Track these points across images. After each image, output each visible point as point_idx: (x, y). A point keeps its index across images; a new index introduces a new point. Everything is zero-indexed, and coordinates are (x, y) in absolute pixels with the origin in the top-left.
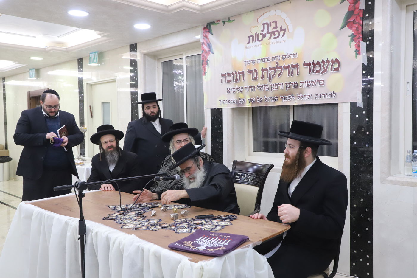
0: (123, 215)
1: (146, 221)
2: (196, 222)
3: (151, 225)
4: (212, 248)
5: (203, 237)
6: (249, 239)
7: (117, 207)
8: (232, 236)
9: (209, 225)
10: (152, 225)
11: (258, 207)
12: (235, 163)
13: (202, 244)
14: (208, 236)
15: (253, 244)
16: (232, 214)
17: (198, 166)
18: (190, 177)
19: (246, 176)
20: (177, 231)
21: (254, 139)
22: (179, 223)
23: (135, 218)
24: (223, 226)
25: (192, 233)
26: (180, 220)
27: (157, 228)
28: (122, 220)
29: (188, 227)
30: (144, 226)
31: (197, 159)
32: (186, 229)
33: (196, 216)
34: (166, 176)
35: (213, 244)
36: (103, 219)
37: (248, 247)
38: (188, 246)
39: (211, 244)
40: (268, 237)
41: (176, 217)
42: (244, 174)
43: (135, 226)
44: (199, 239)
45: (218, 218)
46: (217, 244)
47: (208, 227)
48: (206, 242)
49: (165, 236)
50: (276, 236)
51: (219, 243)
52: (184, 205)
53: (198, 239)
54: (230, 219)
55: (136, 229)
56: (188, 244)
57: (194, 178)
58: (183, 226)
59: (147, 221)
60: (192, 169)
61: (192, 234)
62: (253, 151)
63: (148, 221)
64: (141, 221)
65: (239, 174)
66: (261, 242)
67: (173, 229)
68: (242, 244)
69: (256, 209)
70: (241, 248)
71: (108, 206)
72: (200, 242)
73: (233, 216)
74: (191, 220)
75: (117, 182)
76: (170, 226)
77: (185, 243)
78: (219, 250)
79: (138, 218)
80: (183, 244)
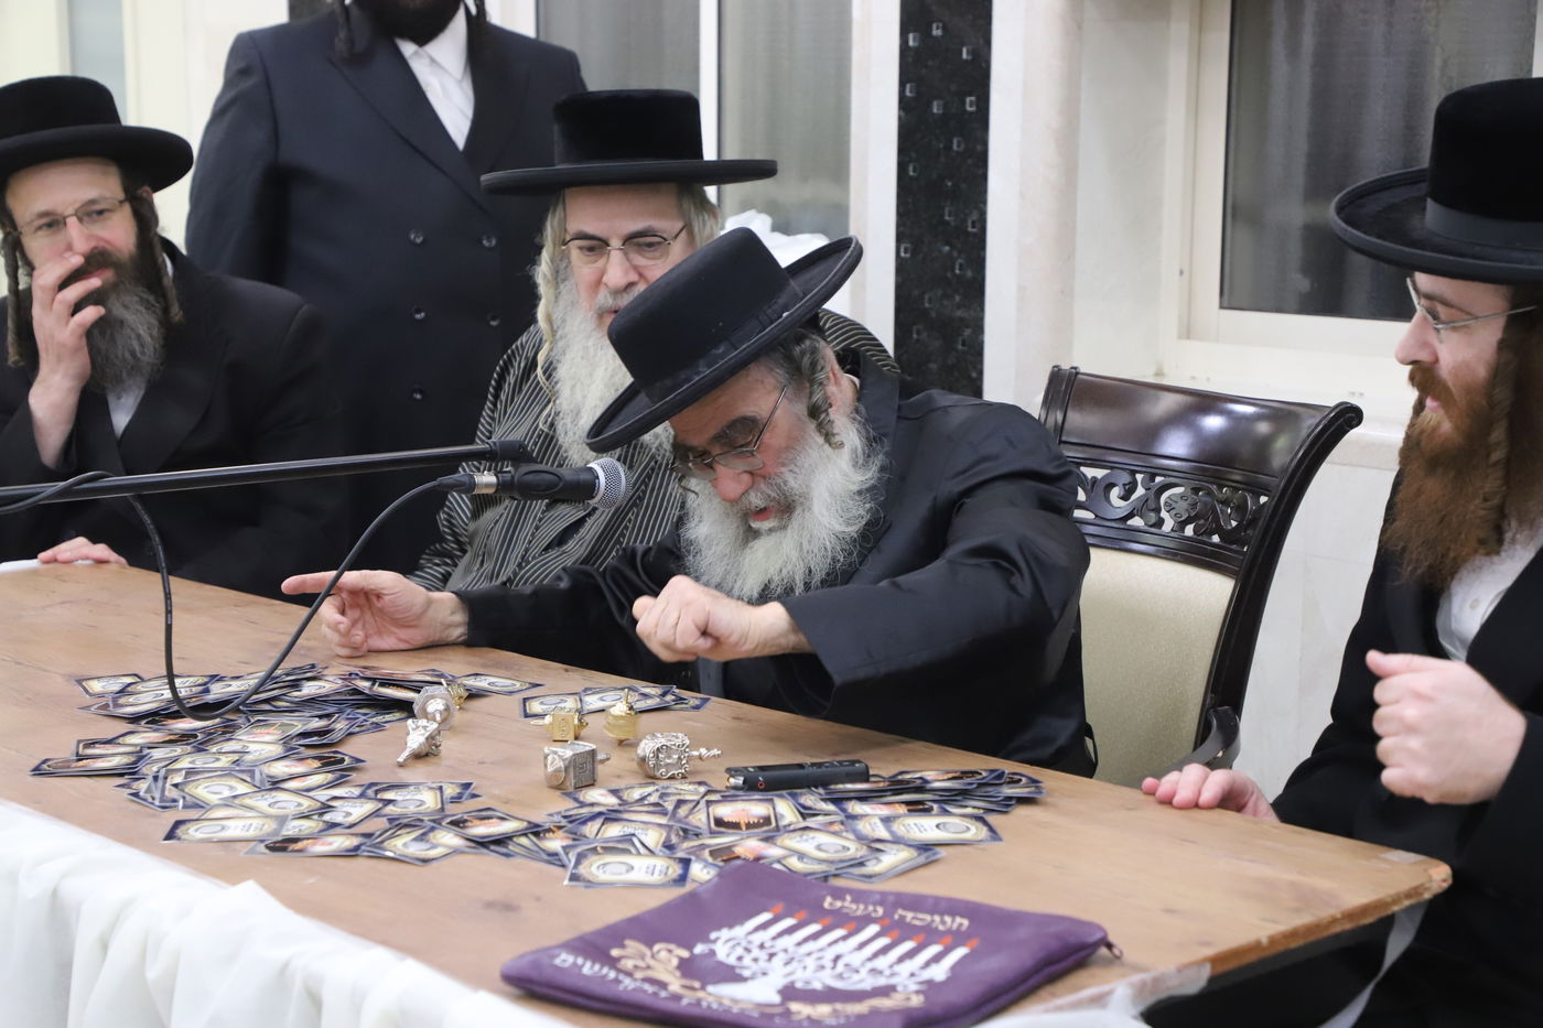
0: (189, 748)
1: (357, 791)
2: (726, 811)
3: (391, 820)
4: (830, 995)
5: (765, 917)
6: (1110, 946)
7: (139, 687)
8: (986, 922)
9: (823, 838)
10: (399, 824)
11: (1220, 727)
12: (1065, 387)
13: (754, 967)
14: (804, 915)
15: (1144, 984)
16: (1008, 766)
17: (815, 412)
18: (756, 500)
19: (1140, 491)
20: (582, 870)
21: (1233, 216)
22: (600, 814)
23: (280, 769)
24: (925, 847)
25: (688, 887)
26: (614, 792)
27: (434, 846)
28: (178, 779)
29: (669, 846)
30: (338, 830)
31: (806, 361)
32: (651, 861)
33: (732, 772)
34: (525, 468)
35: (840, 967)
36: (38, 771)
37: (1099, 1001)
38: (650, 974)
39: (823, 967)
40: (1265, 941)
41: (583, 772)
42: (1126, 478)
43: (270, 826)
44: (740, 931)
45: (897, 786)
46: (864, 972)
47: (819, 848)
48: (786, 951)
49: (490, 905)
50: (1326, 934)
51: (882, 963)
52: (653, 690)
53: (731, 926)
54: (983, 798)
55: (281, 846)
56: (652, 962)
57: (785, 508)
58: (628, 838)
59: (370, 792)
60: (772, 439)
61: (693, 895)
62: (1222, 307)
63: (373, 790)
64: (323, 795)
65: (1090, 472)
66: (1206, 972)
67: (553, 858)
68: (1053, 979)
69: (1202, 735)
70: (1047, 1011)
71: (79, 682)
72: (739, 951)
73: (1013, 782)
74: (696, 798)
75: (140, 498)
76: (536, 831)
77: (631, 953)
78: (875, 1012)
79: (300, 768)
80: (613, 962)
